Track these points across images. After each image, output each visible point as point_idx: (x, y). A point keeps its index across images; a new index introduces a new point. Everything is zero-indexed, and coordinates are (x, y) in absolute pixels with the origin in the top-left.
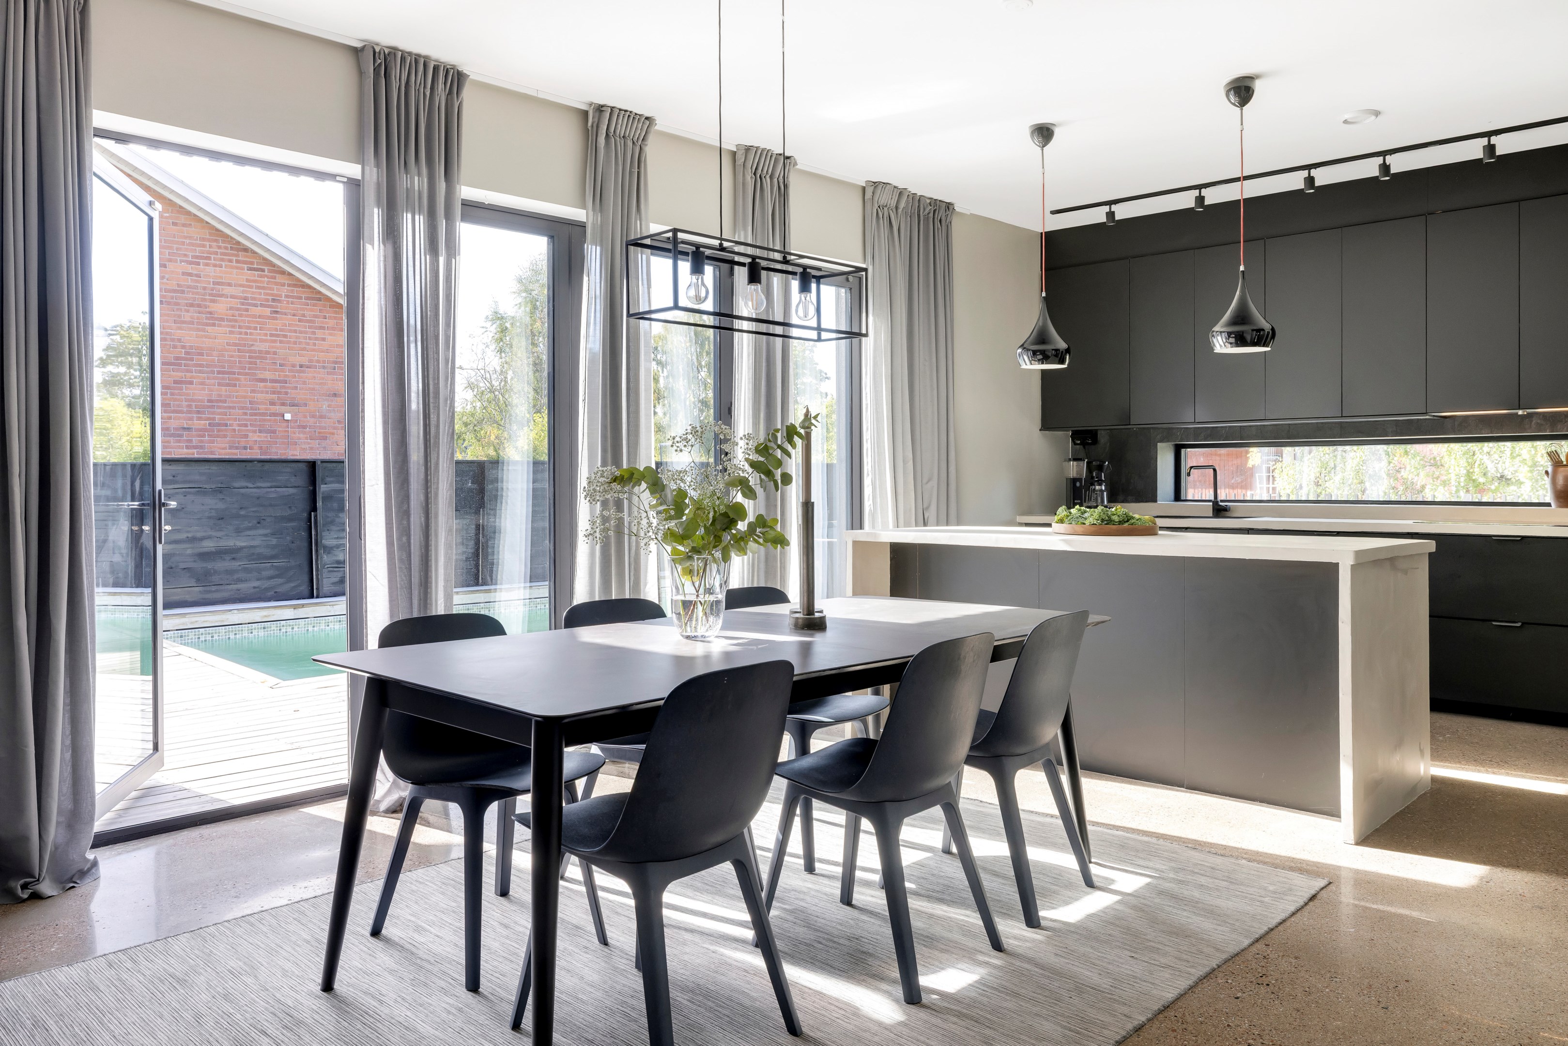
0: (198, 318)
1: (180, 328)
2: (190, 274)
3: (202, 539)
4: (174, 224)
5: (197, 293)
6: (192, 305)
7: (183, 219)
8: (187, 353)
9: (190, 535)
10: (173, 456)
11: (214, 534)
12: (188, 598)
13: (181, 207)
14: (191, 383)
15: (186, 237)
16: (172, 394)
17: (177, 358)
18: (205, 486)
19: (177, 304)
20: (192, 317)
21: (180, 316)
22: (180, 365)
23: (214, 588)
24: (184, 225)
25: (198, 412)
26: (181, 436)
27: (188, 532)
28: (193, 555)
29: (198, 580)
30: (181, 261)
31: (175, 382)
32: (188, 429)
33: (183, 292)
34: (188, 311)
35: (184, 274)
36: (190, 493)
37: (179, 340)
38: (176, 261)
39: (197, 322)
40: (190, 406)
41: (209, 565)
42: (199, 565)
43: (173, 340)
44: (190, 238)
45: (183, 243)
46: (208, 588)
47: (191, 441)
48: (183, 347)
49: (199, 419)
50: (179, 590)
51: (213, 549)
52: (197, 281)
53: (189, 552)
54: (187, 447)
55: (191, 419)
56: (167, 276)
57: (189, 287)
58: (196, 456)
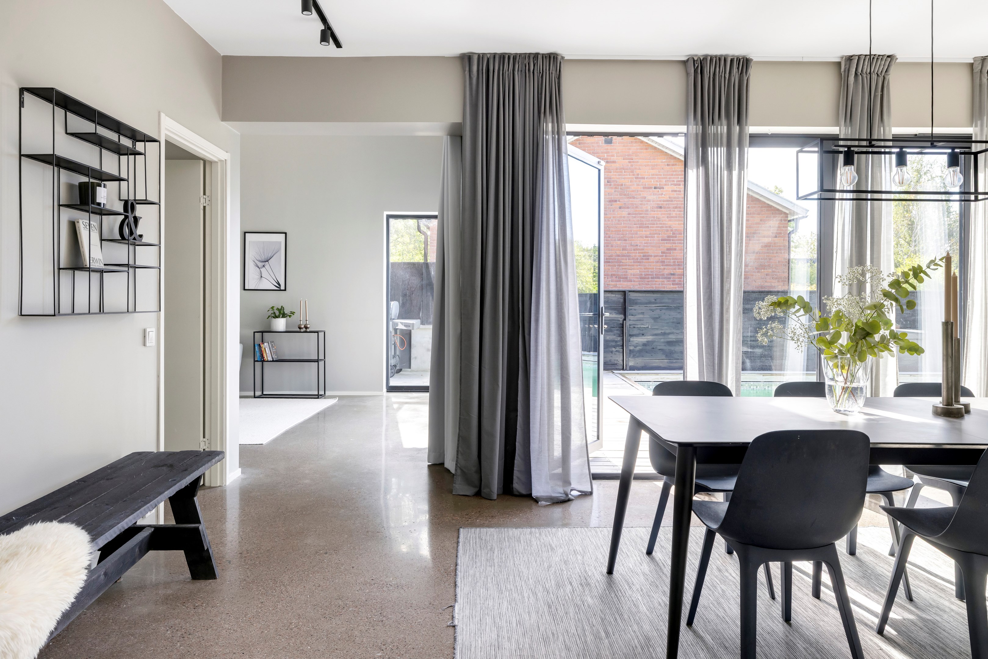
0: (679, 214)
1: (670, 221)
2: (676, 191)
3: (669, 334)
4: (668, 165)
5: (679, 201)
6: (676, 208)
7: (672, 161)
8: (674, 234)
9: (663, 331)
10: (666, 289)
11: (675, 331)
12: (662, 365)
13: (671, 155)
14: (675, 249)
15: (673, 171)
16: (666, 256)
17: (669, 237)
18: (671, 305)
19: (669, 208)
20: (676, 214)
21: (670, 214)
22: (670, 240)
23: (674, 361)
24: (673, 165)
25: (679, 265)
26: (670, 278)
27: (662, 330)
28: (664, 342)
29: (667, 356)
30: (671, 185)
31: (668, 249)
32: (674, 274)
33: (672, 201)
34: (674, 211)
35: (672, 191)
36: (663, 309)
37: (670, 227)
38: (668, 185)
39: (679, 217)
40: (674, 262)
41: (672, 348)
42: (667, 348)
43: (666, 227)
44: (676, 171)
45: (672, 175)
46: (671, 361)
47: (674, 281)
48: (672, 230)
49: (679, 269)
50: (657, 360)
51: (674, 340)
52: (679, 194)
53: (662, 340)
54: (673, 284)
55: (675, 269)
56: (664, 193)
57: (674, 198)
58: (677, 289)
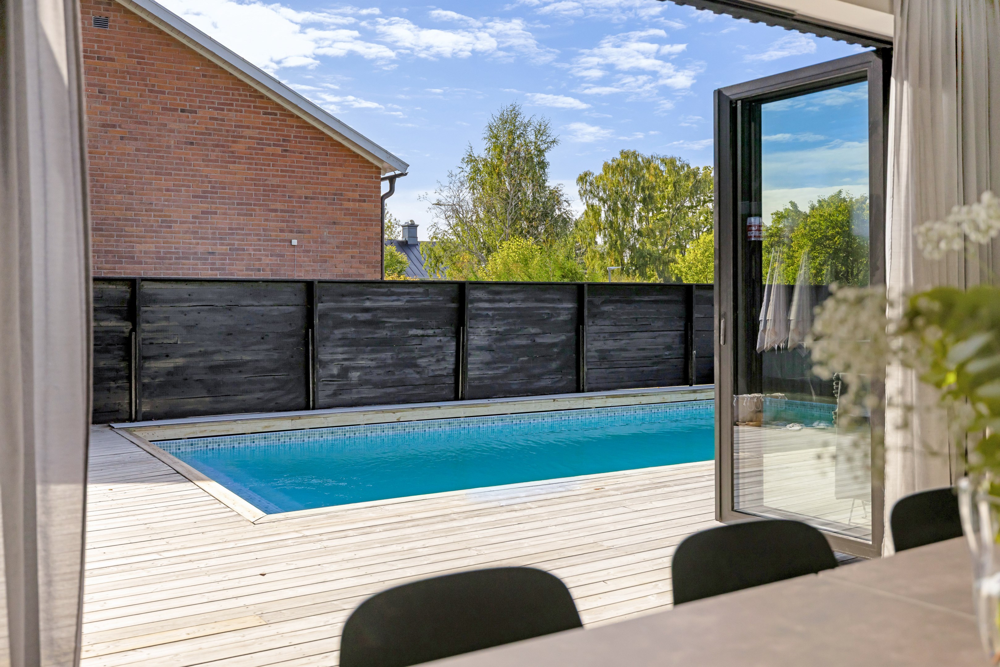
0: (222, 157)
1: (207, 166)
2: (216, 119)
3: (214, 353)
4: (204, 76)
5: (221, 135)
6: (217, 146)
7: (211, 71)
8: (213, 187)
9: (202, 349)
10: (200, 277)
11: (223, 348)
13: (209, 61)
14: (216, 213)
15: (213, 87)
16: (200, 223)
17: (204, 192)
18: (217, 304)
19: (205, 145)
20: (217, 156)
21: (207, 155)
22: (206, 197)
23: (222, 399)
24: (212, 77)
25: (221, 239)
26: (206, 259)
27: (200, 346)
28: (205, 368)
29: (209, 391)
30: (209, 108)
31: (203, 213)
32: (213, 253)
33: (210, 134)
34: (213, 151)
35: (211, 119)
36: (203, 311)
37: (206, 176)
38: (205, 108)
39: (221, 161)
40: (214, 233)
41: (219, 378)
42: (209, 377)
43: (201, 176)
44: (217, 87)
45: (211, 92)
46: (216, 399)
47: (214, 264)
48: (210, 182)
49: (222, 244)
50: (193, 400)
51: (222, 363)
52: (221, 125)
53: (201, 364)
54: (212, 269)
55: (215, 245)
56: (197, 121)
57: (215, 130)
58: (219, 277)
